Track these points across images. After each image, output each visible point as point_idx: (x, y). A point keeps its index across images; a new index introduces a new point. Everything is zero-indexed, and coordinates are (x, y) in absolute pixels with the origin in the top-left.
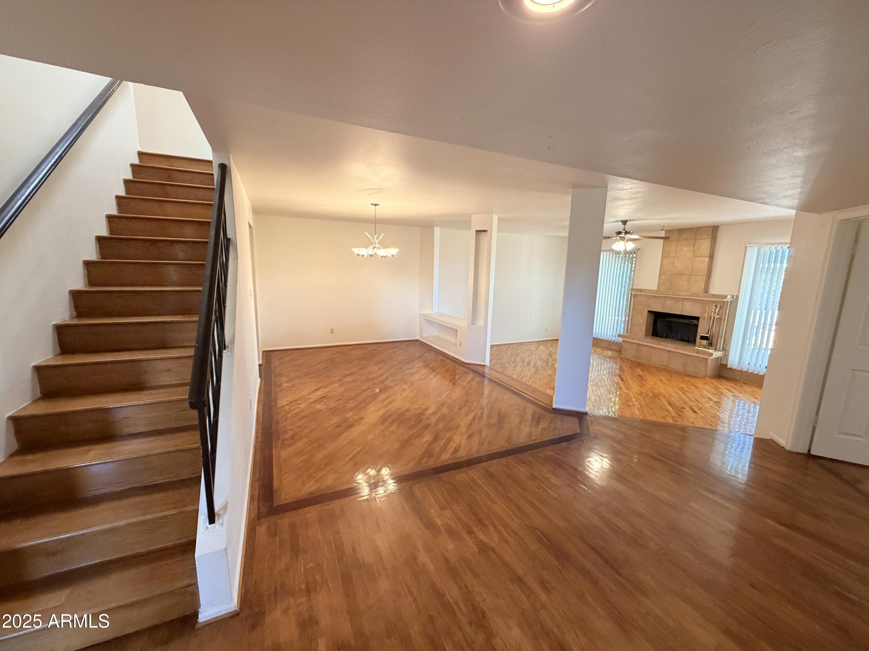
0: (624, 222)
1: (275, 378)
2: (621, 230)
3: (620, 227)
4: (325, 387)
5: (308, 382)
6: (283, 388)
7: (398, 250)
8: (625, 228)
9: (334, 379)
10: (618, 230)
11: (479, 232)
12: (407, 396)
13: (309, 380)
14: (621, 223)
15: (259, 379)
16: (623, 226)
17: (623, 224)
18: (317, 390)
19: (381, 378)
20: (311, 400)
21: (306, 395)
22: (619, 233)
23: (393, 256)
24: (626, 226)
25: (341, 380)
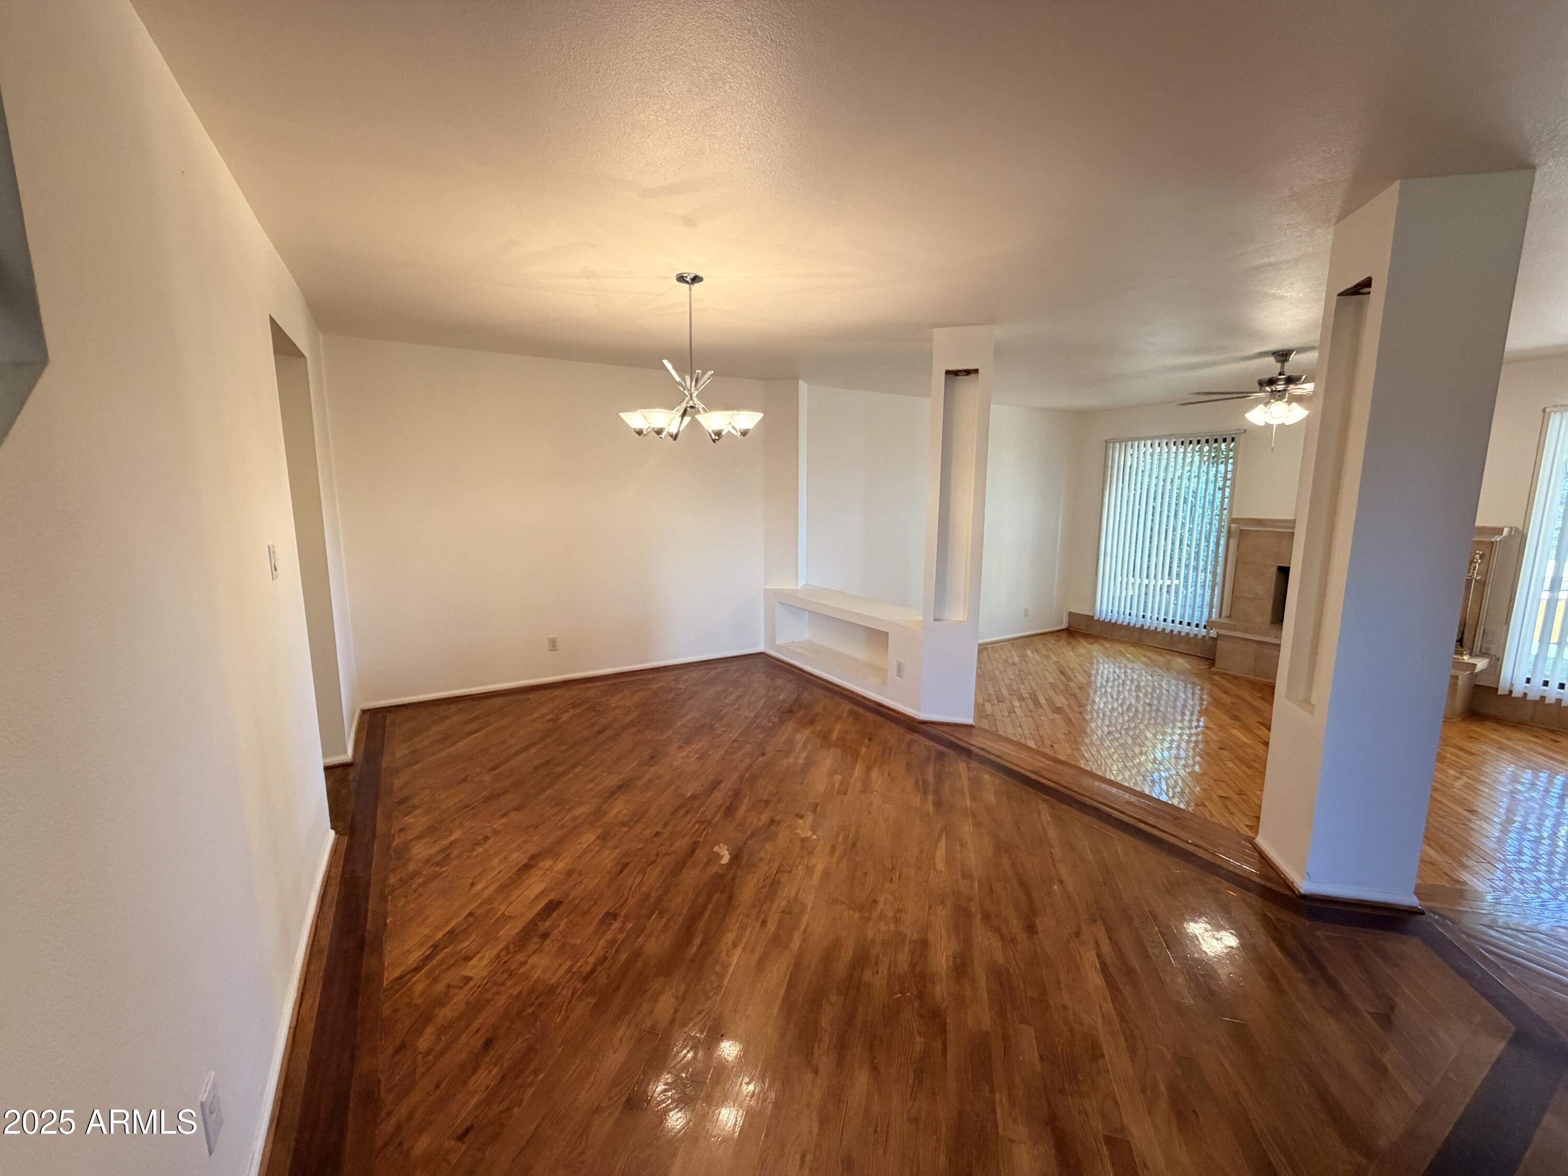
0: (1283, 355)
1: (389, 817)
2: (1275, 374)
3: (1271, 366)
4: (550, 852)
5: (496, 832)
6: (412, 867)
7: (760, 416)
8: (1285, 370)
9: (577, 812)
10: (1266, 376)
11: (952, 374)
12: (826, 874)
13: (498, 824)
14: (1271, 360)
15: (332, 834)
16: (1279, 365)
17: (1277, 362)
18: (526, 868)
19: (719, 796)
20: (510, 931)
21: (490, 900)
22: (1272, 382)
23: (744, 433)
24: (1286, 364)
25: (598, 813)
